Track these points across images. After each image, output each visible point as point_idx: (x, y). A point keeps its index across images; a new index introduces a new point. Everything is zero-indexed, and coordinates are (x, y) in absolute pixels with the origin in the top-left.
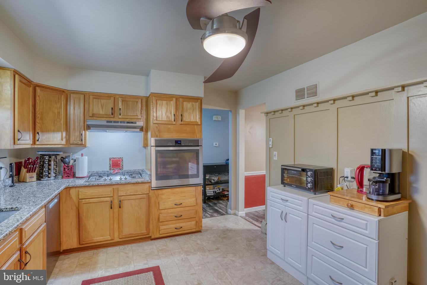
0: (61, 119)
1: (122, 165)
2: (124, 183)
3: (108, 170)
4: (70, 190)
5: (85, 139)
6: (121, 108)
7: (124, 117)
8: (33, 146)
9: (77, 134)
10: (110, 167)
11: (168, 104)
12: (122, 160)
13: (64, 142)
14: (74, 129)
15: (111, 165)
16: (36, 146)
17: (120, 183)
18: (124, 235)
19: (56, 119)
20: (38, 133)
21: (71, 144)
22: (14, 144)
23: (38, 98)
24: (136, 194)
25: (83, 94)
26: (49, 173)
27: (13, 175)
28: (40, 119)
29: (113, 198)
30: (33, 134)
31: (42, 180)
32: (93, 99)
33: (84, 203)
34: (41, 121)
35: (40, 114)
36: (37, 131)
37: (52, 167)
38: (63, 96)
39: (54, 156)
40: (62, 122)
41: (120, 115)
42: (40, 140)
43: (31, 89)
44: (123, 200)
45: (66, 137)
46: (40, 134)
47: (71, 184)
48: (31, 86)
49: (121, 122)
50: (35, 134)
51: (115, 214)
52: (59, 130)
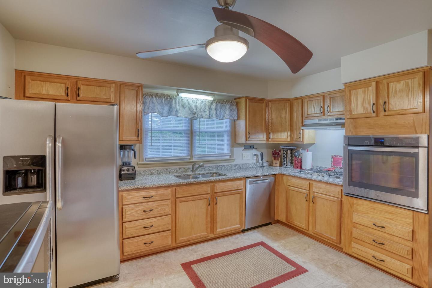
0: (287, 122)
1: (342, 163)
3: (330, 166)
4: (283, 176)
5: (303, 137)
6: (329, 105)
7: (332, 114)
8: (268, 142)
9: (298, 133)
10: (332, 164)
11: (365, 92)
12: (343, 159)
13: (289, 139)
14: (296, 129)
15: (332, 162)
16: (269, 142)
18: (316, 231)
19: (283, 122)
20: (270, 133)
21: (295, 141)
22: (247, 140)
23: (270, 109)
24: (327, 194)
25: (301, 99)
26: (287, 163)
27: (262, 159)
28: (271, 123)
29: (309, 192)
30: (266, 134)
31: (283, 166)
32: (307, 101)
33: (290, 190)
34: (272, 125)
35: (271, 120)
36: (270, 132)
37: (289, 158)
38: (288, 104)
39: (290, 150)
40: (287, 124)
41: (328, 112)
42: (271, 137)
43: (264, 104)
44: (316, 197)
45: (291, 135)
46: (271, 134)
47: (283, 172)
48: (264, 103)
49: (331, 120)
50: (268, 134)
51: (310, 208)
52: (285, 130)
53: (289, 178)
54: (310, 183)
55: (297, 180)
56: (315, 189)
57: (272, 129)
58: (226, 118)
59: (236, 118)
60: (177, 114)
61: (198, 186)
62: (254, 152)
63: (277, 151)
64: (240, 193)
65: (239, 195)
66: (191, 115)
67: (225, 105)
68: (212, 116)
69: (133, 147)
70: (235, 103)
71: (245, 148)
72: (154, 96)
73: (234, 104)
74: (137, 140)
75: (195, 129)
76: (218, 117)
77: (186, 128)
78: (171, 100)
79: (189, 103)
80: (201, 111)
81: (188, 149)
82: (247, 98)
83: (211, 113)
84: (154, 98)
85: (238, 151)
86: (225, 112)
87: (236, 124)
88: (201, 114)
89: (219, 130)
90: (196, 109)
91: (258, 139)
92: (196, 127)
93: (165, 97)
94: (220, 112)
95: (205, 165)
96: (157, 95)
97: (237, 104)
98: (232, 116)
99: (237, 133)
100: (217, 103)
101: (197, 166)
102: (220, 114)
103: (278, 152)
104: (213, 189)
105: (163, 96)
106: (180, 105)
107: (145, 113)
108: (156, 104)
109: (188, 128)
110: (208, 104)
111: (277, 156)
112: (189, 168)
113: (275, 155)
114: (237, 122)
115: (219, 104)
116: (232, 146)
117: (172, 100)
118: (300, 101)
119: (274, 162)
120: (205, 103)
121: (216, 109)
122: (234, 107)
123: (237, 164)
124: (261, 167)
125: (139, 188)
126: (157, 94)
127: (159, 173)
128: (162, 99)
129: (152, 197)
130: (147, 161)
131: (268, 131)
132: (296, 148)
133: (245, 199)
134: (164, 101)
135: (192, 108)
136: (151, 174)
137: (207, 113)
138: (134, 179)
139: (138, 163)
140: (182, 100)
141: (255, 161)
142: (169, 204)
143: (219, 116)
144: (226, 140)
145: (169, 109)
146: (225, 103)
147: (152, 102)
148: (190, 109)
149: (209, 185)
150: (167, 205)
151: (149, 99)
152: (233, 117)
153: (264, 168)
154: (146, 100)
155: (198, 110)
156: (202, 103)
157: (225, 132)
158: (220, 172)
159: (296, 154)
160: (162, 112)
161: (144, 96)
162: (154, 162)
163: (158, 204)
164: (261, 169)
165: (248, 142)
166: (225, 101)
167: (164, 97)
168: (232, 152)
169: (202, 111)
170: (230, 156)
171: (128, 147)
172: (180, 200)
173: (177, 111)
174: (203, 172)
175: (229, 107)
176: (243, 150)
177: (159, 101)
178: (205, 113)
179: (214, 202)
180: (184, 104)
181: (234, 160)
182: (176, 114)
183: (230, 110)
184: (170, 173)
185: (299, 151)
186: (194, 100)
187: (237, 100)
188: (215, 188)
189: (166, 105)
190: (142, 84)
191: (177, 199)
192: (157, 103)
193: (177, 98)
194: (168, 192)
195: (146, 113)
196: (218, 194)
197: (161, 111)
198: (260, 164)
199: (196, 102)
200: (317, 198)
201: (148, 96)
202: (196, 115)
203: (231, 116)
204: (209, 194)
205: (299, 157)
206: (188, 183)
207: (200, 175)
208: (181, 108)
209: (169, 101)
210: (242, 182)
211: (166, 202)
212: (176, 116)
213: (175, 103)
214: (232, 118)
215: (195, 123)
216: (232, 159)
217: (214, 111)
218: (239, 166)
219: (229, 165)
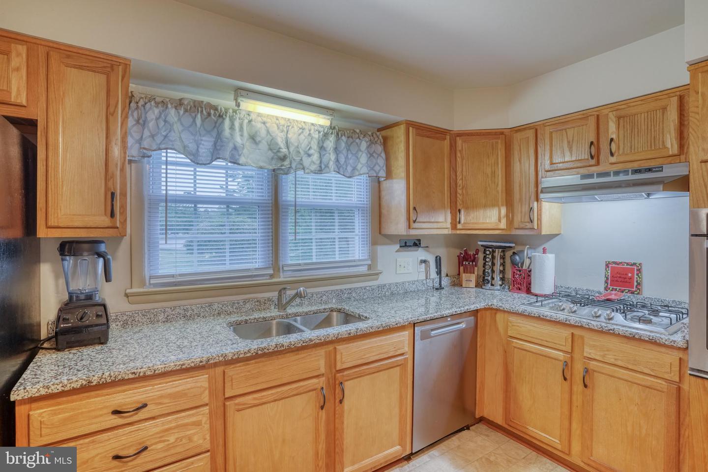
0: (498, 184)
1: (637, 281)
2: (596, 328)
3: (602, 289)
4: (496, 314)
5: (539, 217)
6: (614, 136)
7: (622, 159)
8: (455, 232)
9: (526, 209)
10: (606, 282)
12: (639, 271)
13: (503, 225)
14: (521, 200)
15: (607, 279)
16: (458, 232)
17: (587, 327)
19: (489, 185)
20: (459, 211)
21: (516, 229)
22: (409, 228)
23: (459, 155)
24: (630, 367)
25: (533, 129)
26: (493, 278)
27: (439, 273)
28: (463, 188)
29: (572, 357)
30: (451, 213)
31: (484, 287)
32: (551, 133)
33: (515, 347)
34: (464, 191)
35: (462, 179)
36: (459, 207)
37: (498, 267)
38: (499, 141)
39: (500, 250)
40: (499, 188)
41: (612, 154)
42: (462, 221)
43: (447, 143)
44: (594, 371)
45: (507, 216)
46: (462, 212)
47: (496, 303)
48: (446, 139)
49: (617, 173)
50: (456, 212)
51: (574, 398)
52: (494, 204)
53: (513, 319)
54: (572, 333)
55: (536, 325)
56: (588, 352)
57: (463, 202)
58: (361, 173)
59: (382, 174)
60: (237, 157)
61: (292, 357)
62: (420, 254)
63: (471, 253)
64: (400, 365)
65: (398, 368)
66: (274, 162)
67: (358, 141)
68: (327, 166)
69: (103, 248)
70: (381, 138)
71: (400, 246)
72: (172, 104)
73: (379, 141)
74: (110, 225)
75: (284, 198)
76: (341, 169)
77: (263, 196)
78: (220, 120)
79: (268, 132)
80: (299, 152)
81: (268, 250)
82: (409, 124)
83: (325, 159)
84: (172, 111)
85: (388, 253)
86: (357, 157)
87: (382, 189)
88: (298, 159)
89: (343, 201)
90: (288, 147)
91: (435, 225)
92: (288, 195)
93: (202, 111)
94: (347, 157)
95: (309, 290)
96: (179, 103)
97: (385, 141)
98: (375, 168)
99: (384, 211)
100: (338, 134)
101: (290, 293)
102: (345, 161)
103: (474, 255)
104: (331, 361)
105: (197, 106)
106: (246, 134)
107: (141, 148)
108: (177, 127)
109: (268, 196)
110: (316, 136)
111: (471, 263)
112: (269, 300)
113: (467, 260)
114: (386, 185)
115: (343, 138)
116: (374, 243)
117: (224, 119)
118: (531, 134)
119: (464, 276)
120: (310, 134)
121: (336, 149)
122: (380, 148)
123: (385, 285)
124: (437, 289)
125: (94, 384)
126: (181, 100)
127: (188, 317)
128: (193, 115)
129: (145, 406)
130: (155, 285)
131: (456, 208)
132: (513, 245)
133: (411, 377)
134: (203, 121)
135: (277, 144)
136: (167, 320)
137: (315, 157)
138: (102, 344)
139: (128, 291)
140: (250, 121)
141: (422, 276)
142: (205, 420)
143: (344, 167)
144: (359, 227)
145: (215, 144)
146: (357, 135)
147: (165, 121)
148: (272, 146)
149: (322, 352)
150: (198, 424)
151: (156, 111)
152: (377, 171)
153: (443, 292)
154: (147, 113)
155: (291, 149)
156: (302, 132)
157: (356, 207)
158: (348, 307)
159: (517, 258)
160: (194, 151)
161: (141, 103)
162: (176, 285)
163: (167, 427)
164: (436, 294)
165: (413, 232)
166: (358, 131)
167: (200, 109)
168: (373, 257)
169: (302, 152)
170: (370, 267)
171: (86, 246)
172: (236, 404)
173: (235, 148)
174: (305, 309)
175: (368, 147)
176: (396, 252)
177: (187, 120)
178: (310, 160)
179: (337, 397)
180: (256, 132)
181: (377, 274)
182: (232, 156)
183: (369, 155)
184: (219, 314)
185: (523, 251)
186: (282, 122)
187: (384, 133)
188: (338, 357)
189: (209, 132)
190: (125, 59)
191: (227, 403)
192: (182, 124)
193: (238, 116)
194: (199, 384)
195: (145, 148)
196: (346, 373)
197: (192, 146)
198: (433, 282)
199: (285, 130)
200: (596, 374)
201: (153, 103)
202: (286, 163)
203: (372, 169)
204: (323, 375)
205: (522, 266)
206: (260, 352)
207: (299, 318)
208: (248, 144)
209: (216, 123)
210: (406, 335)
211: (193, 415)
212: (234, 163)
213: (232, 127)
214: (375, 175)
215: (283, 184)
216: (373, 273)
217: (332, 154)
218: (390, 289)
219: (368, 288)
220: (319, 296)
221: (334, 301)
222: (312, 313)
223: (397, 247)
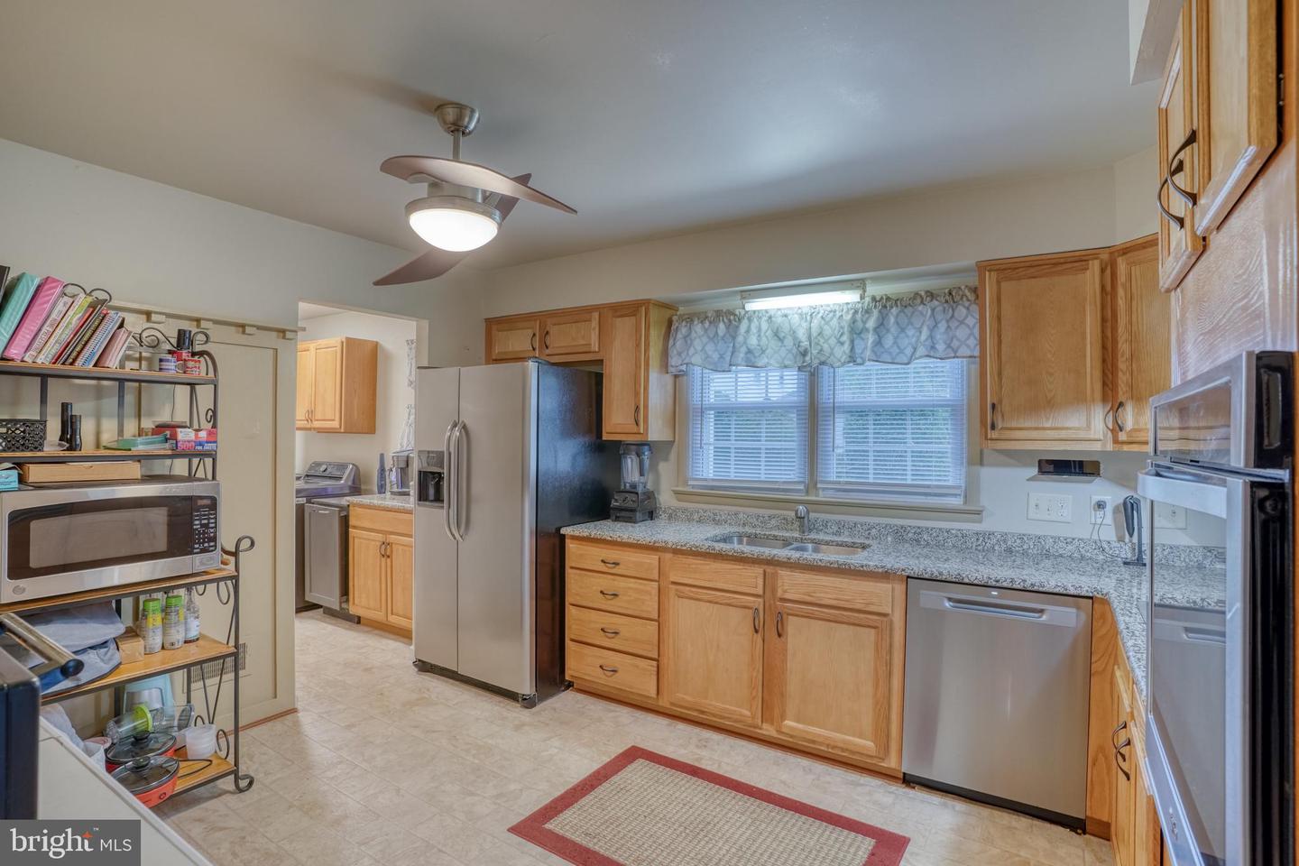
20: (1121, 405)
22: (986, 437)
23: (1121, 292)
28: (1130, 359)
30: (1103, 408)
34: (1134, 366)
36: (1121, 398)
42: (1127, 426)
43: (1091, 276)
46: (1129, 408)
48: (1089, 268)
50: (1118, 408)
57: (1132, 387)
60: (753, 359)
67: (920, 308)
68: (860, 354)
69: (645, 449)
71: (1041, 472)
74: (636, 431)
79: (790, 325)
82: (986, 266)
83: (859, 347)
85: (1008, 480)
90: (809, 339)
92: (825, 396)
93: (723, 320)
94: (897, 337)
96: (707, 315)
98: (952, 345)
100: (885, 307)
105: (720, 315)
110: (845, 317)
115: (894, 310)
120: (841, 316)
121: (879, 329)
123: (994, 534)
128: (716, 324)
129: (618, 564)
130: (693, 486)
131: (1117, 397)
135: (797, 337)
136: (699, 521)
137: (846, 345)
143: (893, 351)
149: (760, 570)
152: (955, 348)
156: (834, 316)
166: (923, 293)
167: (722, 318)
168: (971, 483)
169: (835, 341)
170: (964, 499)
172: (676, 590)
173: (749, 351)
176: (1031, 480)
180: (778, 329)
181: (976, 513)
186: (805, 310)
188: (779, 583)
199: (809, 318)
202: (809, 358)
204: (759, 596)
207: (810, 545)
208: (774, 344)
211: (647, 585)
213: (748, 329)
216: (967, 510)
217: (871, 337)
218: (1005, 541)
219: (953, 532)
220: (865, 527)
221: (889, 539)
222: (834, 543)
223: (1035, 471)
